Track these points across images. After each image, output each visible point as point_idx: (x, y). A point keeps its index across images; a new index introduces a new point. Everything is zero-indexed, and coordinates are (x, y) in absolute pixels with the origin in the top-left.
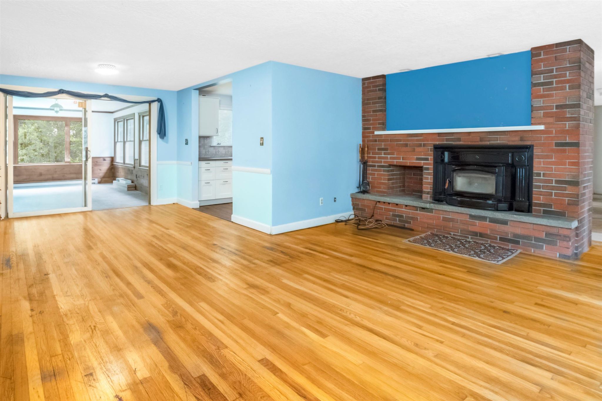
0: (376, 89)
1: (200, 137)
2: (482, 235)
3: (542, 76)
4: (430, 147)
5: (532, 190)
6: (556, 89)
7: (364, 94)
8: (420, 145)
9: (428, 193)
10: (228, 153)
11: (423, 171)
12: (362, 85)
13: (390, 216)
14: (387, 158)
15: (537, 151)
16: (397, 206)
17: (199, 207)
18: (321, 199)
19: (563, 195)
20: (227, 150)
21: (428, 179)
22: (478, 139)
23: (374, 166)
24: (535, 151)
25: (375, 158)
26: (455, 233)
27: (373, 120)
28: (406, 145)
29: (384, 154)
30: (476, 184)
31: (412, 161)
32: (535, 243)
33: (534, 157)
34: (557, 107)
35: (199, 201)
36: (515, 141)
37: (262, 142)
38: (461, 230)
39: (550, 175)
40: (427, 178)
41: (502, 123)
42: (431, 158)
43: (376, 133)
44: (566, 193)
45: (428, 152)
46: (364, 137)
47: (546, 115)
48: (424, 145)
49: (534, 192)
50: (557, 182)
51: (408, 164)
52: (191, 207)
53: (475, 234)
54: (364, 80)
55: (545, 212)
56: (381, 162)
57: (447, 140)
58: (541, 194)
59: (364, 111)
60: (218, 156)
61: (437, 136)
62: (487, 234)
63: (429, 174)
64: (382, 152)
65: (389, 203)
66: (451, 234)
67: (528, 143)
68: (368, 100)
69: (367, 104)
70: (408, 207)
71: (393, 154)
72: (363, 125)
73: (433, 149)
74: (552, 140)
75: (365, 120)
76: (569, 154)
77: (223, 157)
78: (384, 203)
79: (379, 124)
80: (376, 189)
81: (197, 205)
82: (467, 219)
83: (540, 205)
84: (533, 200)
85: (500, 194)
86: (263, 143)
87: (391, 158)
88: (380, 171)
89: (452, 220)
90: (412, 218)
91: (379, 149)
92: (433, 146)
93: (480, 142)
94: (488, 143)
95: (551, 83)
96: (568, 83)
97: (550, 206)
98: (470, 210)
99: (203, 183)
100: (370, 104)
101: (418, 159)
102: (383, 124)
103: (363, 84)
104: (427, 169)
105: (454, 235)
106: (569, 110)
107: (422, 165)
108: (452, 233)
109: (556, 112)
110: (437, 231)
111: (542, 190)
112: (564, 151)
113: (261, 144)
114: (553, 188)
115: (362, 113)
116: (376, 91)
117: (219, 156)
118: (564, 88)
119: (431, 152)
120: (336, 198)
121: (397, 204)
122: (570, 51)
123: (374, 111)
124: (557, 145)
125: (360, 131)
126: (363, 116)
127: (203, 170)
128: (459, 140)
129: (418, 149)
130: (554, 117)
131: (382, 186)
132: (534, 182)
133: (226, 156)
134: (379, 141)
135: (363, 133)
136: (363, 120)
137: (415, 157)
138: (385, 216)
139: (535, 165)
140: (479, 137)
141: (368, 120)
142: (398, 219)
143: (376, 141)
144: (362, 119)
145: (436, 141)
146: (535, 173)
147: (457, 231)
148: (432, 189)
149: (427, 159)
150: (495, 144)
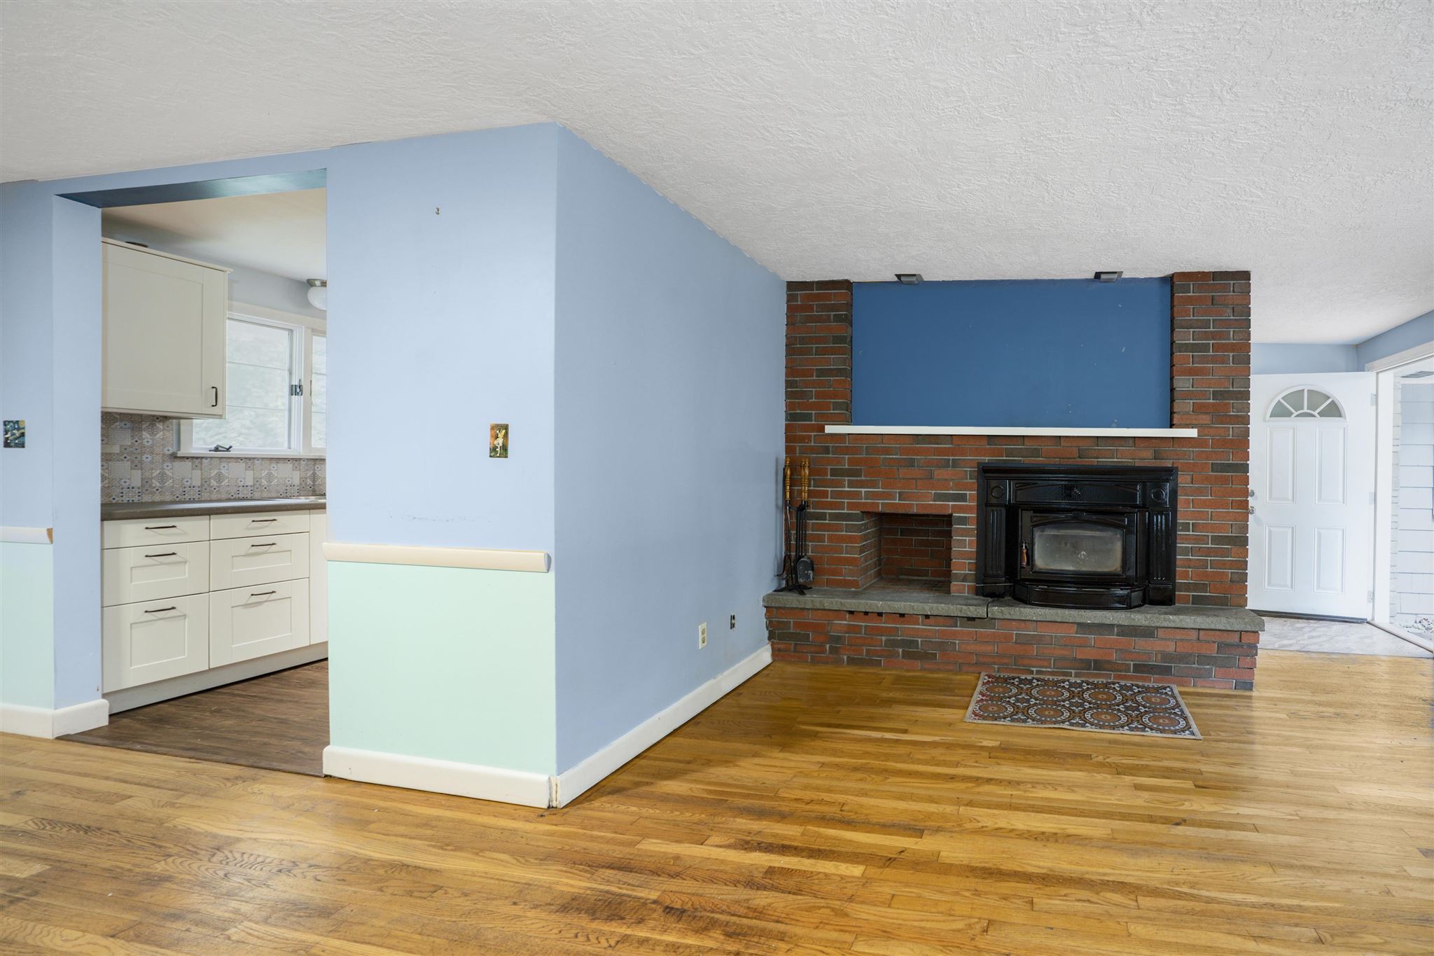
0: (829, 316)
1: (109, 419)
2: (1098, 665)
3: (1191, 330)
4: (969, 469)
5: (1175, 559)
6: (1214, 360)
7: (791, 323)
8: (946, 464)
9: (965, 579)
10: (269, 481)
11: (952, 526)
12: (788, 301)
13: (881, 646)
14: (858, 495)
15: (1183, 480)
16: (902, 619)
17: (105, 722)
18: (700, 628)
19: (1224, 565)
20: (264, 473)
21: (964, 544)
22: (1075, 452)
23: (823, 516)
24: (1179, 480)
25: (825, 494)
26: (1043, 667)
27: (818, 395)
28: (911, 463)
29: (851, 484)
30: (1083, 553)
31: (924, 501)
32: (1199, 667)
33: (1179, 492)
34: (1216, 395)
35: (104, 696)
36: (1144, 459)
37: (500, 441)
38: (1055, 660)
39: (1205, 527)
40: (962, 543)
41: (1116, 421)
42: (971, 493)
43: (830, 429)
44: (1230, 560)
45: (965, 481)
46: (789, 439)
47: (1198, 409)
48: (955, 464)
49: (1178, 563)
50: (1216, 540)
51: (915, 511)
52: (49, 735)
53: (1086, 665)
54: (792, 286)
55: (1197, 600)
56: (840, 506)
57: (1010, 453)
58: (1188, 564)
59: (791, 370)
60: (214, 497)
61: (985, 442)
62: (1109, 662)
63: (965, 533)
64: (844, 480)
65: (880, 614)
66: (1032, 672)
67: (1169, 464)
68: (803, 341)
69: (802, 352)
70: (932, 620)
71: (874, 485)
72: (789, 406)
73: (976, 474)
74: (1207, 459)
75: (794, 392)
76: (1233, 486)
77: (243, 499)
78: (866, 613)
79: (836, 406)
80: (826, 577)
81: (95, 713)
82: (1072, 632)
83: (1188, 587)
84: (1177, 578)
85: (1131, 573)
86: (505, 448)
87: (868, 495)
88: (838, 528)
89: (1038, 640)
90: (941, 645)
91: (834, 473)
92: (976, 465)
93: (1079, 460)
94: (1094, 462)
95: (1205, 348)
96: (1233, 351)
97: (1203, 587)
98: (1082, 612)
99: (132, 613)
100: (809, 351)
101: (938, 497)
102: (847, 407)
103: (790, 298)
104: (963, 521)
105: (1038, 672)
106: (1233, 403)
107: (950, 512)
108: (1034, 669)
109: (1213, 405)
110: (998, 668)
111: (1191, 557)
112: (1225, 481)
113: (494, 449)
114: (1209, 552)
115: (787, 376)
116: (828, 319)
117: (224, 496)
118: (1223, 361)
119: (971, 481)
120: (734, 618)
121: (902, 615)
122: (1236, 290)
123: (822, 373)
124: (1215, 467)
125: (781, 422)
126: (789, 384)
127: (131, 558)
128: (1036, 453)
129: (939, 473)
130: (1210, 413)
131: (845, 568)
132: (1178, 541)
133: (257, 495)
134: (838, 450)
135: (788, 428)
136: (789, 395)
137: (934, 492)
138: (864, 648)
139: (1181, 508)
140: (1077, 448)
141: (802, 395)
142: (900, 650)
143: (826, 450)
144: (786, 392)
145: (985, 456)
146: (1180, 523)
147: (1046, 664)
148: (973, 567)
149: (962, 498)
150: (1109, 464)
